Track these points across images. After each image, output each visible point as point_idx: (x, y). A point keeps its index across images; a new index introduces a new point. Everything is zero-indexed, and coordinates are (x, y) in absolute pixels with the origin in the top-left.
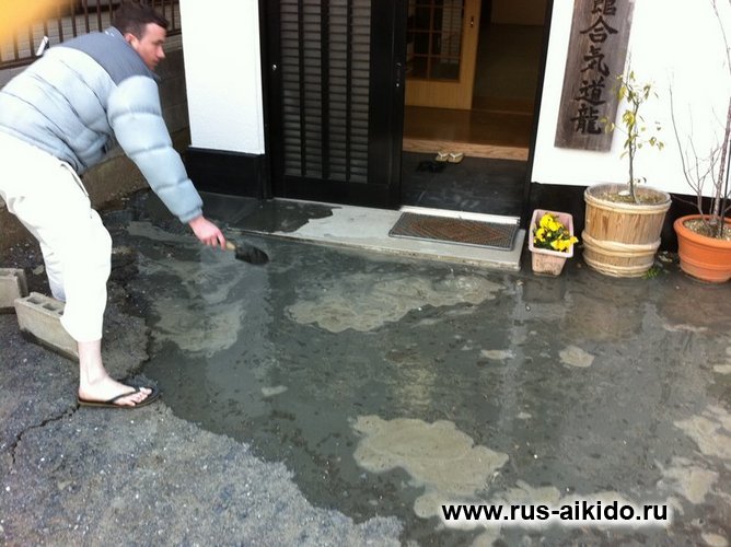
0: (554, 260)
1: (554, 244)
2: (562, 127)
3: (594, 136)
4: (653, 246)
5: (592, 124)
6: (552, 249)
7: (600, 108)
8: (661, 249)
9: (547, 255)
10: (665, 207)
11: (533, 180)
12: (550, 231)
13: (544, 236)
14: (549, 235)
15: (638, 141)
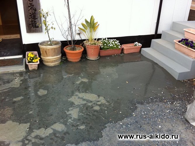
0: (34, 66)
1: (33, 61)
2: (27, 27)
3: (37, 29)
4: (60, 56)
5: (35, 25)
6: (33, 62)
7: (36, 20)
8: (62, 56)
9: (32, 64)
10: (60, 45)
11: (23, 44)
12: (31, 57)
13: (30, 59)
14: (31, 59)
15: (48, 28)
